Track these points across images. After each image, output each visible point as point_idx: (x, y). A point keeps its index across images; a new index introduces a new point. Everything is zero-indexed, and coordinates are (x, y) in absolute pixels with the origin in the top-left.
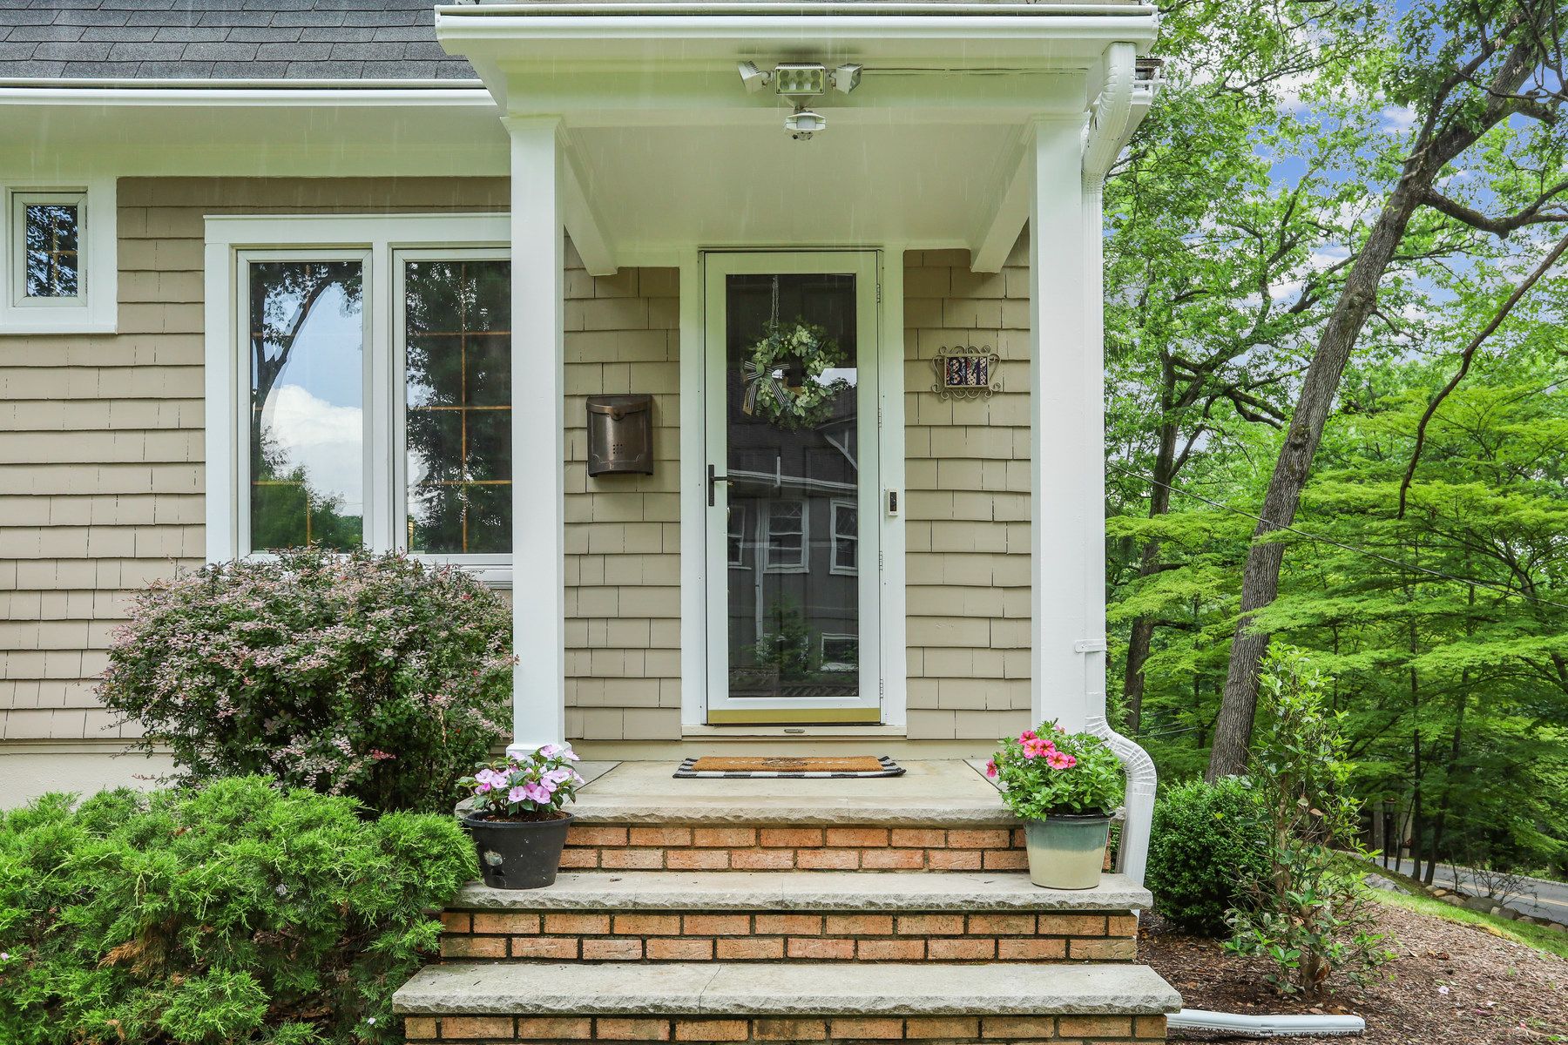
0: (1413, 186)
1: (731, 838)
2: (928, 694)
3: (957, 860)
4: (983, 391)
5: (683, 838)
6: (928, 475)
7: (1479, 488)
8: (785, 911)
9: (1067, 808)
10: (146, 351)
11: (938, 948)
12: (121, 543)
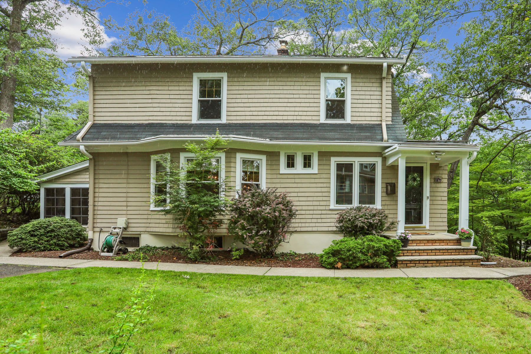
0: (475, 122)
1: (425, 242)
2: (432, 224)
3: (451, 244)
4: (440, 183)
5: (419, 242)
6: (433, 194)
7: (490, 183)
8: (436, 250)
9: (468, 237)
10: (322, 176)
11: (453, 253)
12: (318, 203)
